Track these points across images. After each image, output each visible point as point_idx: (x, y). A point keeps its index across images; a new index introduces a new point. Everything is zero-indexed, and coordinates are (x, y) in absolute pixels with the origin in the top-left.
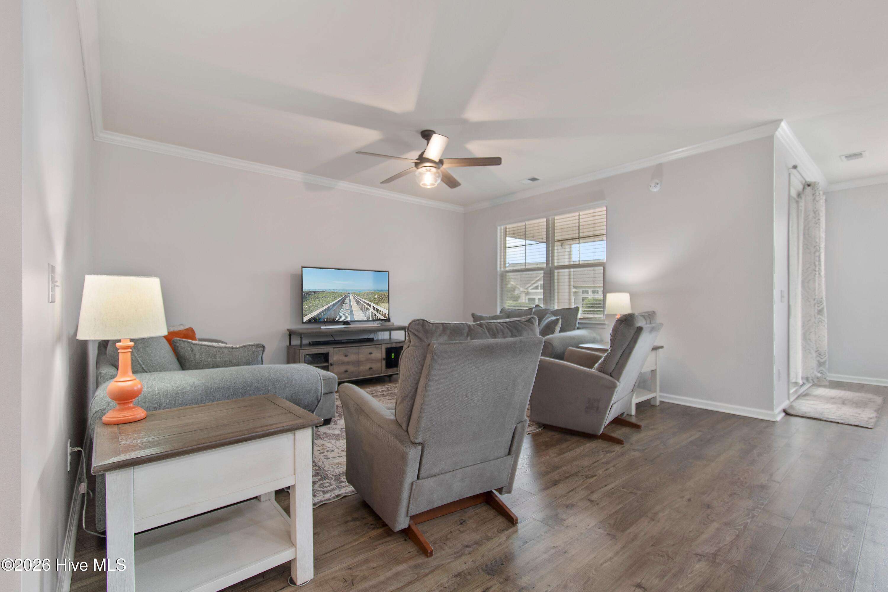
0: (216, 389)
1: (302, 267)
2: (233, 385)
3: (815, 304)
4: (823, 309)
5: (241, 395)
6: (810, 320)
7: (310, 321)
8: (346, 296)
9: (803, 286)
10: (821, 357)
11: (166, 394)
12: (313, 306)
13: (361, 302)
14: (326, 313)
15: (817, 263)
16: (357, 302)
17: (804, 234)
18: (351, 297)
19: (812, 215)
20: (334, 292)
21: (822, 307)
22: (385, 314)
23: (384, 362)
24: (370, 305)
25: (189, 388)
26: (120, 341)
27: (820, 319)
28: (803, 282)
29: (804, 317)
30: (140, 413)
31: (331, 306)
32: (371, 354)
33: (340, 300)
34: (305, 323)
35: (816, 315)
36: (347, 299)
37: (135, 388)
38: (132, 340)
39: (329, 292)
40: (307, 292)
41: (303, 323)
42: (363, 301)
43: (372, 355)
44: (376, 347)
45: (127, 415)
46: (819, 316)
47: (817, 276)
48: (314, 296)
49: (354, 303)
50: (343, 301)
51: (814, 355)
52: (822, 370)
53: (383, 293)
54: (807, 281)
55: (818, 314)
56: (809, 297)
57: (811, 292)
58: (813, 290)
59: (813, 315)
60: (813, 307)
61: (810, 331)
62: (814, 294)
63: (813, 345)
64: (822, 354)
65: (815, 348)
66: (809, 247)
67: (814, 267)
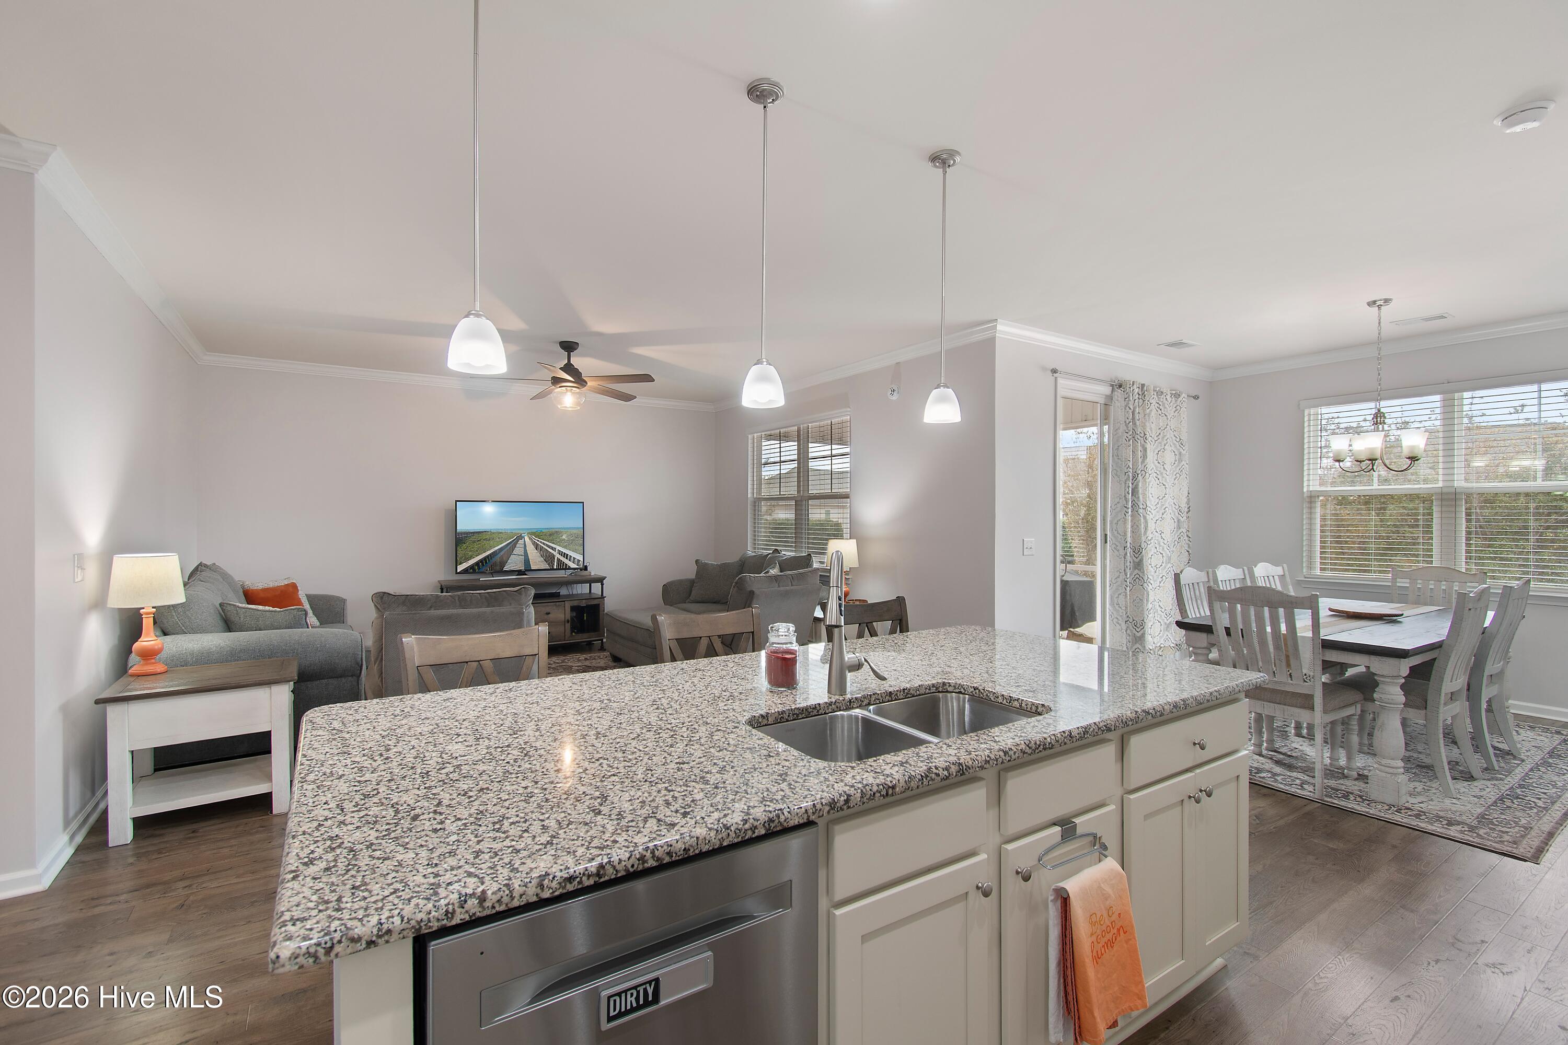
0: (241, 650)
1: (457, 501)
2: (259, 648)
5: (267, 656)
7: (465, 571)
8: (520, 537)
11: (192, 654)
12: (471, 551)
13: (542, 545)
14: (489, 561)
16: (537, 546)
18: (527, 539)
20: (501, 533)
22: (579, 561)
23: (568, 626)
24: (554, 549)
25: (214, 649)
26: (143, 608)
30: (160, 668)
31: (496, 551)
32: (548, 614)
33: (511, 542)
34: (459, 573)
36: (521, 542)
37: (156, 647)
38: (153, 607)
39: (494, 533)
40: (462, 533)
41: (457, 573)
42: (544, 544)
43: (550, 615)
44: (555, 605)
45: (150, 668)
48: (473, 539)
49: (531, 548)
50: (513, 545)
53: (575, 531)
54: (1116, 521)
55: (1135, 568)
56: (1118, 544)
57: (1120, 537)
58: (1123, 534)
59: (1123, 569)
60: (1123, 559)
61: (1119, 593)
62: (1123, 539)
63: (1123, 613)
64: (1138, 625)
65: (1125, 616)
66: (1118, 474)
67: (1125, 502)
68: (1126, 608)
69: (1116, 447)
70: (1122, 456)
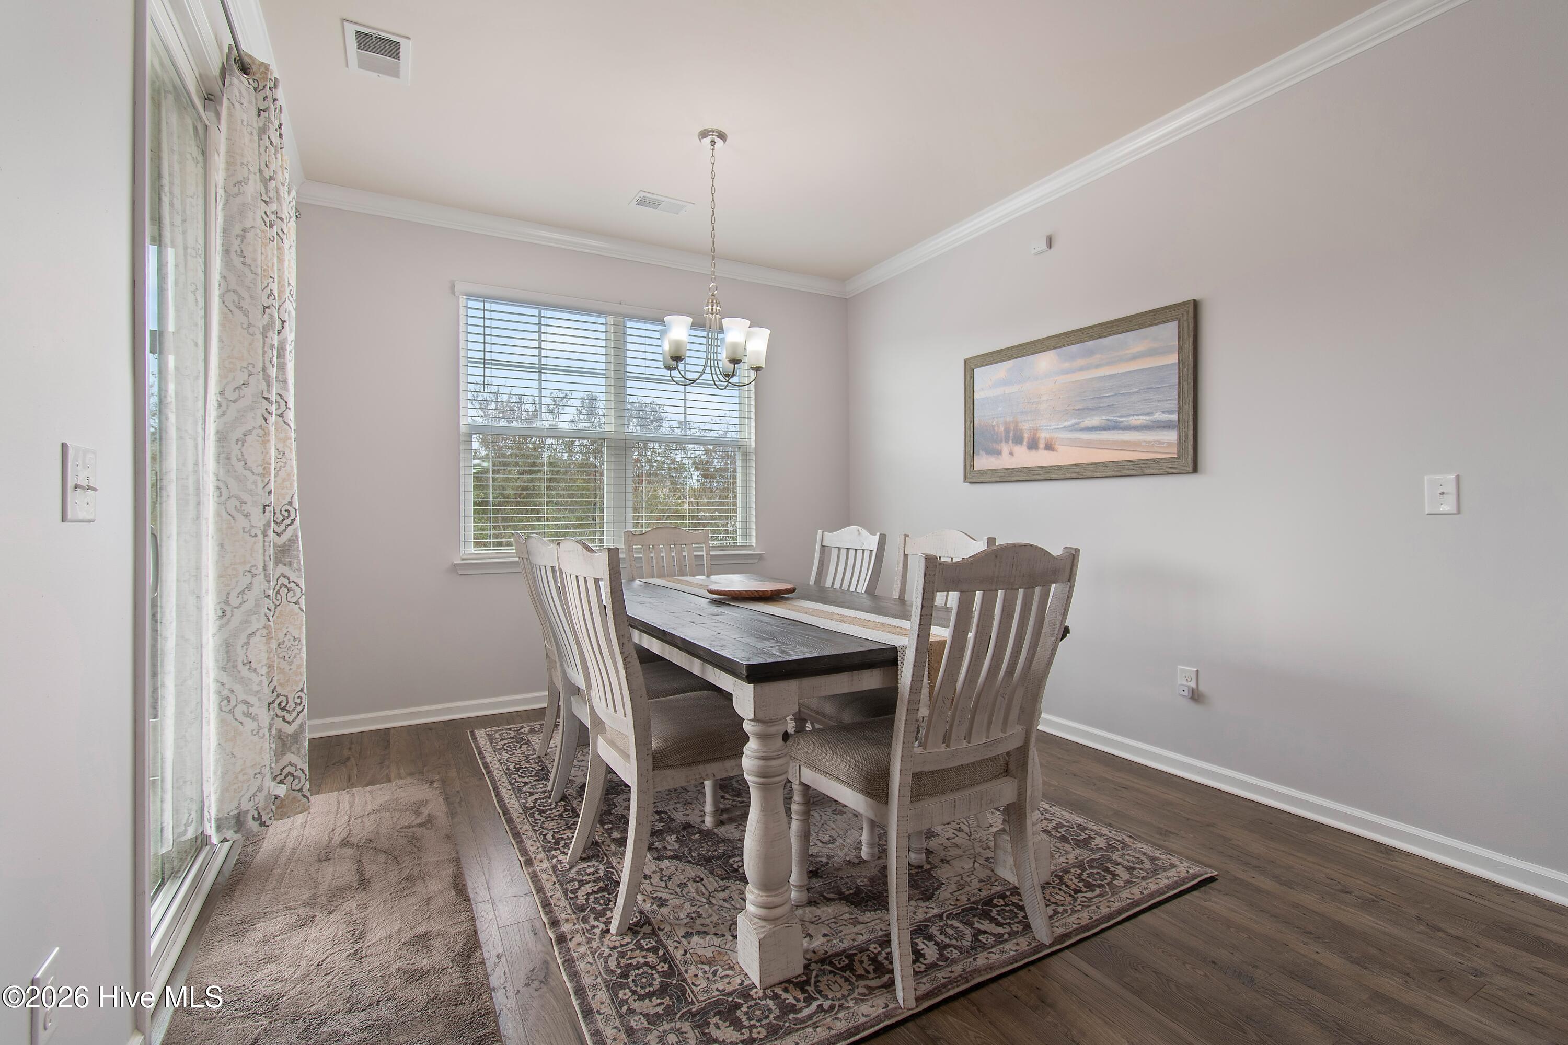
3: (268, 525)
4: (292, 540)
6: (249, 588)
9: (224, 457)
10: (289, 717)
15: (273, 372)
17: (227, 252)
19: (253, 187)
21: (289, 532)
27: (283, 580)
28: (222, 437)
29: (224, 575)
35: (271, 565)
46: (281, 569)
47: (272, 419)
51: (264, 717)
52: (291, 764)
54: (238, 433)
55: (278, 561)
56: (245, 497)
57: (252, 478)
58: (260, 470)
59: (261, 565)
60: (260, 537)
61: (249, 631)
62: (261, 485)
63: (261, 682)
64: (291, 705)
65: (267, 691)
66: (245, 305)
67: (264, 384)
68: (270, 667)
69: (237, 230)
70: (255, 260)
